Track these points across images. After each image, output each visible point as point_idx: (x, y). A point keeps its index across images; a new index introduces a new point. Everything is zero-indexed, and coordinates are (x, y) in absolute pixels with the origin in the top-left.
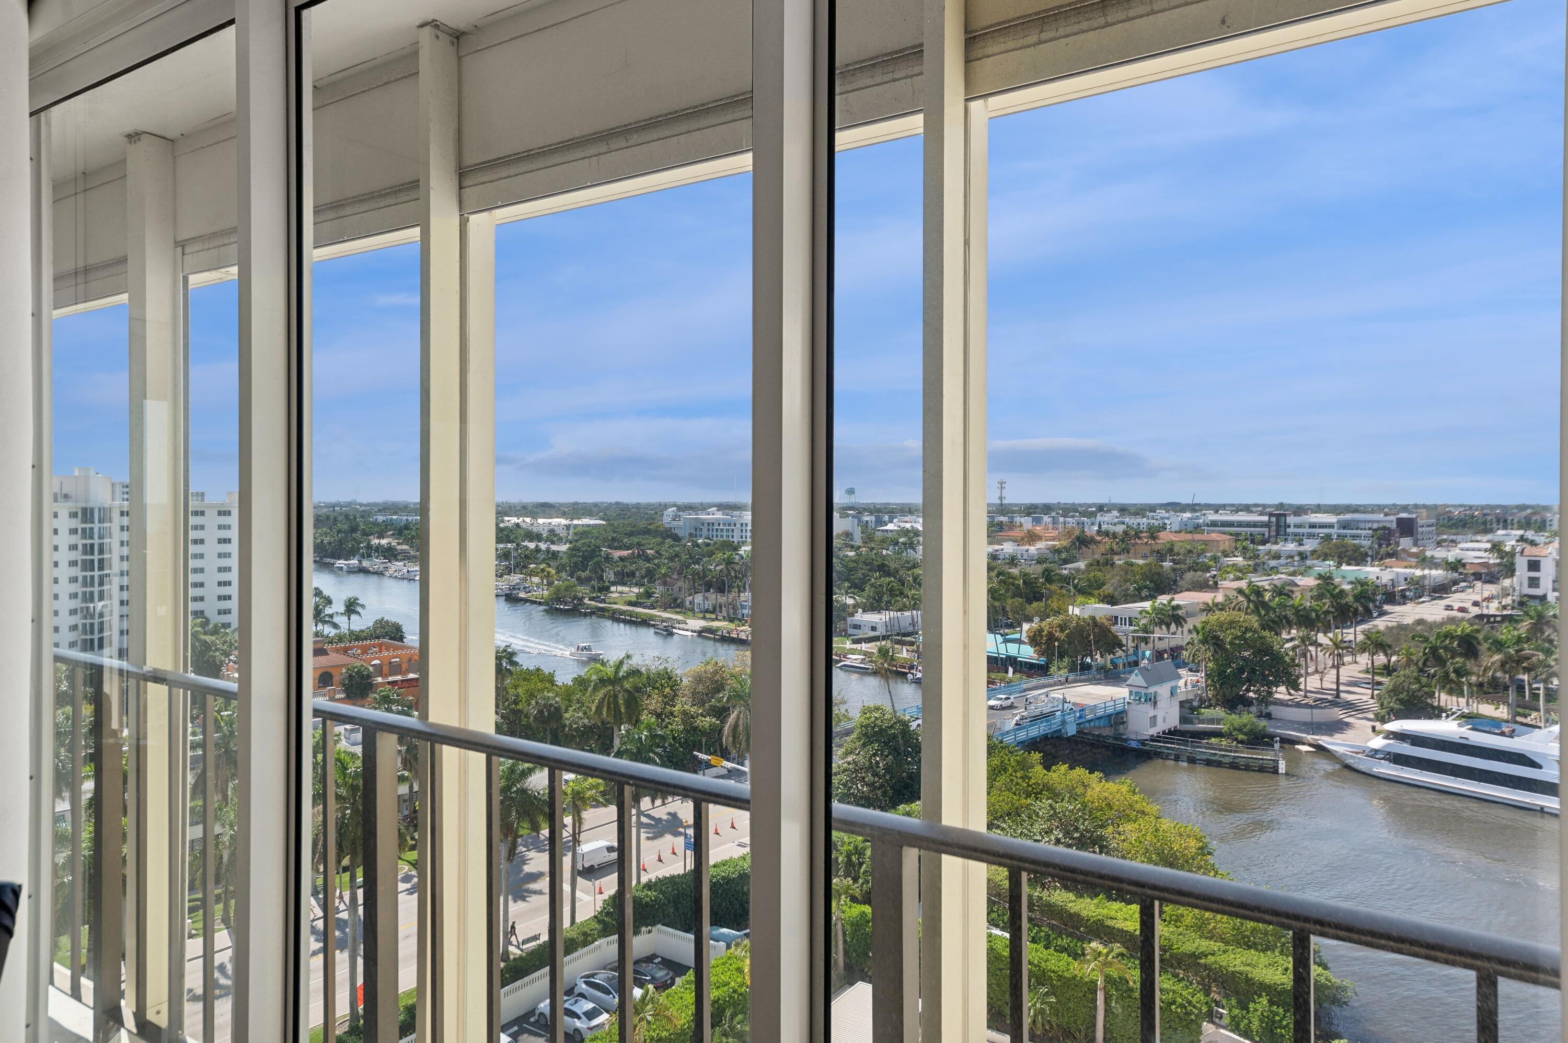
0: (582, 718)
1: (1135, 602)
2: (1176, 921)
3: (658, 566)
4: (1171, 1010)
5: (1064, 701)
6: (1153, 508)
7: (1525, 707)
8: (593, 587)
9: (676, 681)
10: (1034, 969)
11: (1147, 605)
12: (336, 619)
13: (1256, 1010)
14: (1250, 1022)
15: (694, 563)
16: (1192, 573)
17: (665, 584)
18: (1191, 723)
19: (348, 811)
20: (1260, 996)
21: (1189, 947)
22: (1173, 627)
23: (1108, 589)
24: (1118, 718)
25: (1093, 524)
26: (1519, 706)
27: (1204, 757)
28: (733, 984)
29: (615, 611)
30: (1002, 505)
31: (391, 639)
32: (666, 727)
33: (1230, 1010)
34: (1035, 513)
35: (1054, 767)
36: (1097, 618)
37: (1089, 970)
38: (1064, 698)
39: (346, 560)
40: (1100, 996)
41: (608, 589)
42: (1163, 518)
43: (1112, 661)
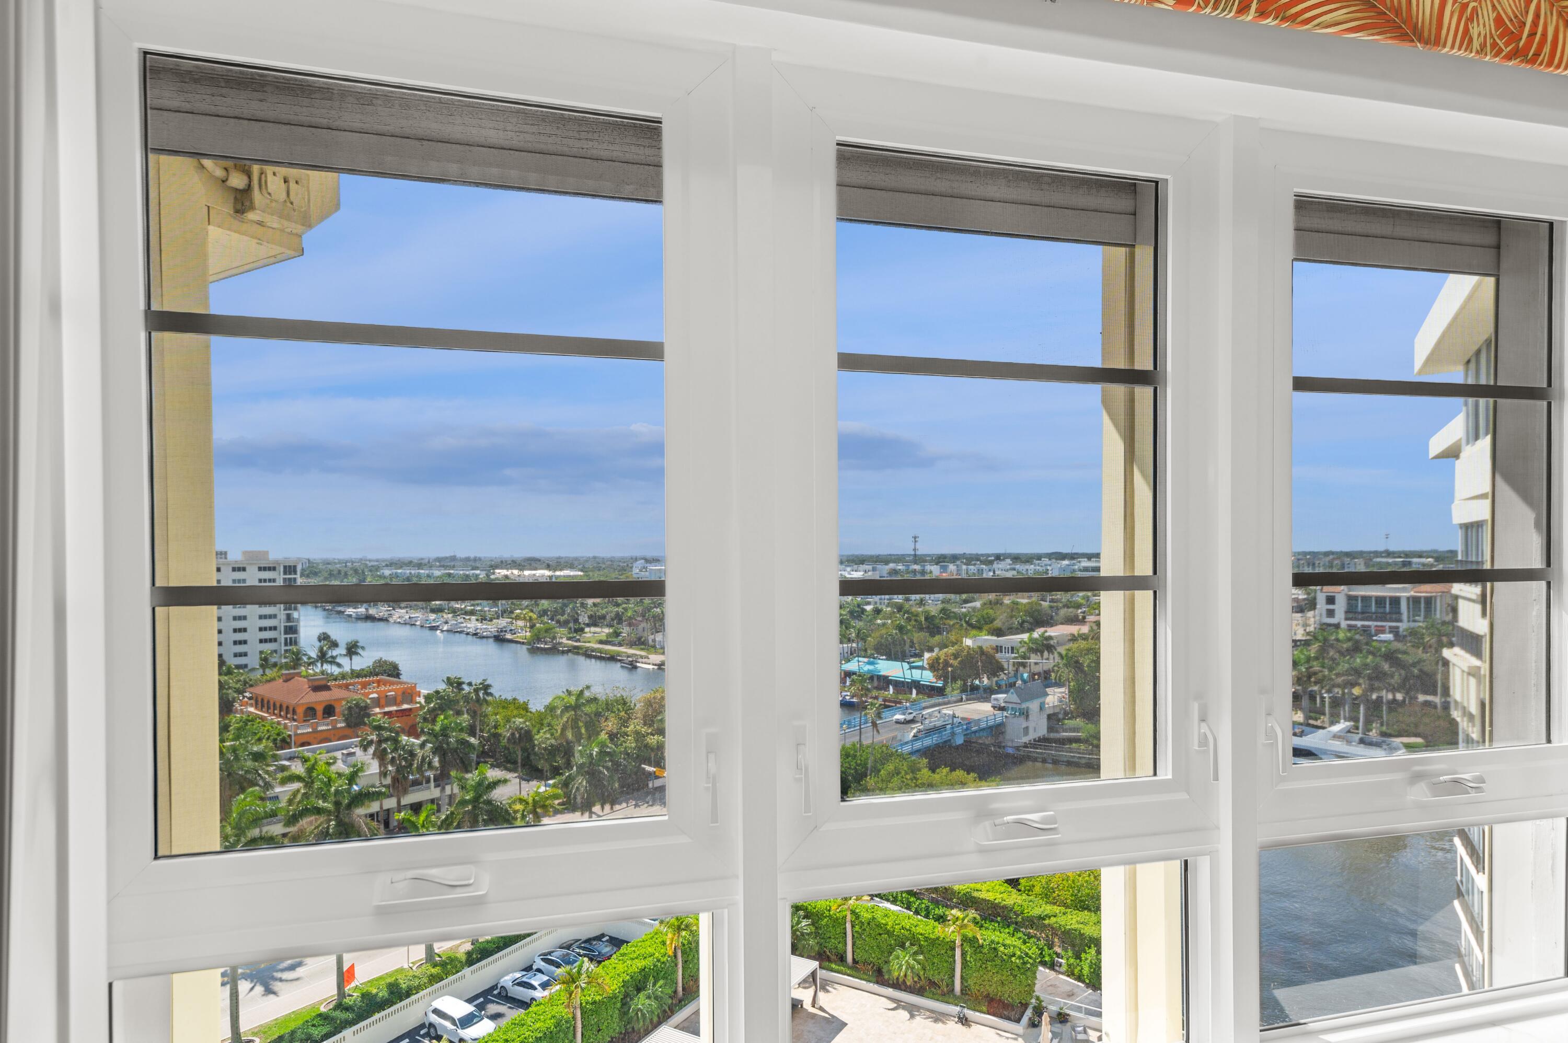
0: (548, 739)
1: (1018, 634)
2: (1029, 891)
3: (626, 609)
4: (1012, 962)
5: (954, 716)
6: (1039, 557)
7: (1315, 712)
8: (570, 629)
9: (629, 706)
10: (906, 932)
11: (1025, 636)
12: (338, 660)
13: (1086, 959)
14: (1082, 969)
15: (655, 607)
16: (1066, 609)
17: (630, 625)
18: (1057, 732)
19: (333, 823)
20: (1090, 947)
21: (1037, 912)
22: (1046, 654)
23: (997, 624)
24: (997, 730)
25: (990, 570)
26: (1310, 712)
27: (1065, 759)
28: (657, 955)
29: (587, 649)
30: (915, 555)
31: (389, 675)
32: (622, 745)
33: (1068, 959)
34: (944, 562)
35: (938, 770)
36: (984, 648)
37: (950, 932)
38: (954, 714)
39: (355, 608)
40: (958, 952)
41: (582, 630)
42: (1046, 565)
43: (997, 682)
